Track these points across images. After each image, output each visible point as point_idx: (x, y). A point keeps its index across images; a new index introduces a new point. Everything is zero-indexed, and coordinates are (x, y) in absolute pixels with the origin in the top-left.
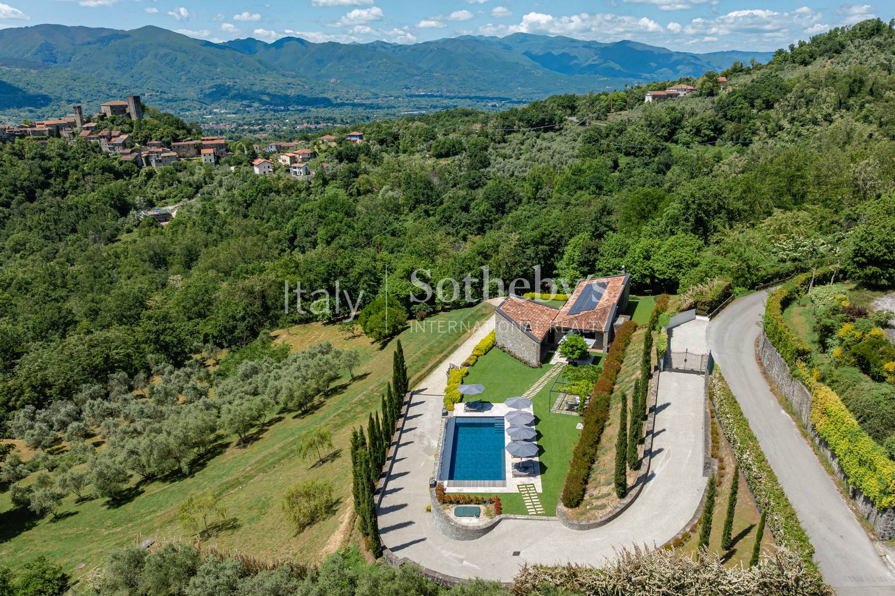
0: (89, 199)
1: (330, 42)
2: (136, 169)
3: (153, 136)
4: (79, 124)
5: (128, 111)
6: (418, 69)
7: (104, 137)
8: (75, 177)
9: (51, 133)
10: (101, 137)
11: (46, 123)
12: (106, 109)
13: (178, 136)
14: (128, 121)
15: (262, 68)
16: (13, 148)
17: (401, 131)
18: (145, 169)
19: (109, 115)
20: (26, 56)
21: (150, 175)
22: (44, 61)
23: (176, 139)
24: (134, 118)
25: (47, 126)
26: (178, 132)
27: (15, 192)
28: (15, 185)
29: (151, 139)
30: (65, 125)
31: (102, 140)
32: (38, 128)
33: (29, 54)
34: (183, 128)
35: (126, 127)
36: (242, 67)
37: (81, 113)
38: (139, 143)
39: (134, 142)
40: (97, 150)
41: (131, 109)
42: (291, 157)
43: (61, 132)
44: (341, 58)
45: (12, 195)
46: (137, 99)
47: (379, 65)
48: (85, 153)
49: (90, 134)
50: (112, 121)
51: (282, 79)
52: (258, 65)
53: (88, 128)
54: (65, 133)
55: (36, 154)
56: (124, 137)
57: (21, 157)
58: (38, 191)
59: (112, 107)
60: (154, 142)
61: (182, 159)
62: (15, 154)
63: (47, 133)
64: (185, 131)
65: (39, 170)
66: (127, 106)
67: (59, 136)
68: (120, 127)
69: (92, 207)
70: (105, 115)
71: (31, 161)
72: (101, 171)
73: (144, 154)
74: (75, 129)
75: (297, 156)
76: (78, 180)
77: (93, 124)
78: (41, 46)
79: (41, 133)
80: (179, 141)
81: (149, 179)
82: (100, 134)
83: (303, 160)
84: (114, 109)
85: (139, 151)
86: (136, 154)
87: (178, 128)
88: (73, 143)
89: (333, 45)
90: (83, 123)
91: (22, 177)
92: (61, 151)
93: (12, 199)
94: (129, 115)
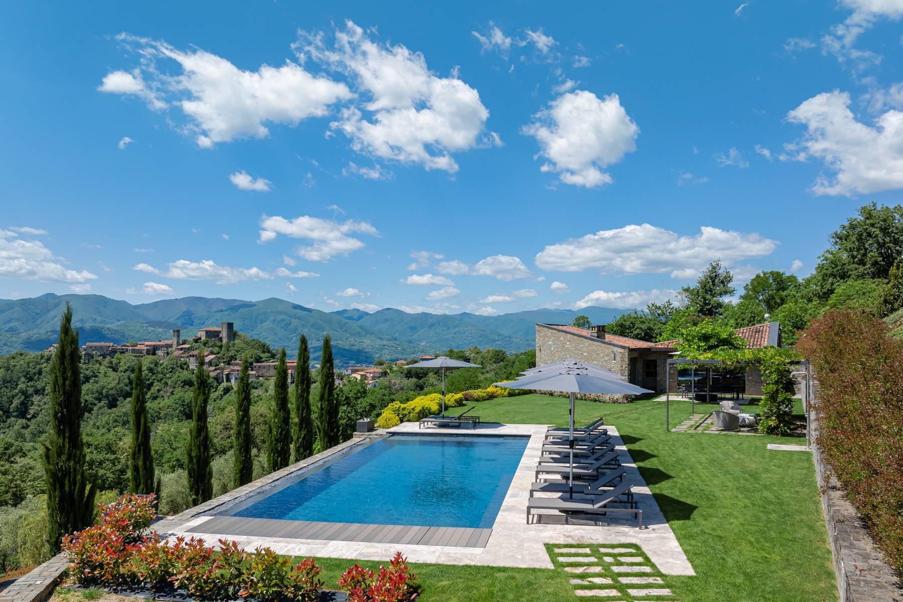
0: (161, 406)
1: (423, 313)
2: (215, 384)
3: (237, 357)
4: (175, 347)
5: (220, 336)
6: (499, 335)
7: (193, 356)
8: (157, 388)
9: (148, 352)
10: (191, 356)
11: (146, 343)
12: (202, 335)
13: (261, 358)
14: (218, 344)
15: (363, 332)
16: (111, 363)
17: (472, 355)
18: (225, 384)
19: (203, 338)
20: (170, 320)
21: (227, 390)
22: (183, 324)
23: (259, 360)
24: (225, 341)
25: (147, 346)
26: (262, 355)
27: (100, 400)
28: (101, 393)
29: (236, 359)
30: (163, 346)
31: (192, 359)
32: (139, 347)
33: (173, 319)
34: (269, 352)
35: (216, 350)
36: (346, 331)
37: (178, 336)
38: (224, 362)
39: (220, 362)
40: (185, 367)
41: (224, 334)
42: (362, 375)
43: (156, 352)
44: (432, 326)
45: (96, 402)
46: (230, 326)
47: (465, 332)
48: (173, 368)
49: (182, 354)
50: (205, 344)
51: (378, 342)
52: (359, 330)
53: (181, 349)
54: (160, 353)
55: (129, 367)
56: (212, 357)
57: (115, 370)
58: (121, 399)
59: (207, 332)
60: (238, 361)
61: (261, 378)
62: (111, 367)
63: (145, 351)
64: (269, 355)
65: (127, 381)
66: (220, 332)
67: (154, 354)
68: (210, 349)
69: (163, 413)
70: (200, 339)
71: (122, 373)
72: (182, 384)
73: (226, 372)
74: (170, 349)
75: (368, 375)
76: (159, 391)
77: (186, 346)
78: (184, 313)
79: (140, 351)
80: (262, 362)
81: (225, 394)
82: (190, 354)
83: (373, 378)
84: (209, 334)
85: (223, 369)
86: (218, 371)
87: (264, 352)
88: (165, 362)
89: (425, 315)
90: (178, 344)
91: (110, 386)
92: (152, 366)
93: (95, 405)
94: (221, 340)
